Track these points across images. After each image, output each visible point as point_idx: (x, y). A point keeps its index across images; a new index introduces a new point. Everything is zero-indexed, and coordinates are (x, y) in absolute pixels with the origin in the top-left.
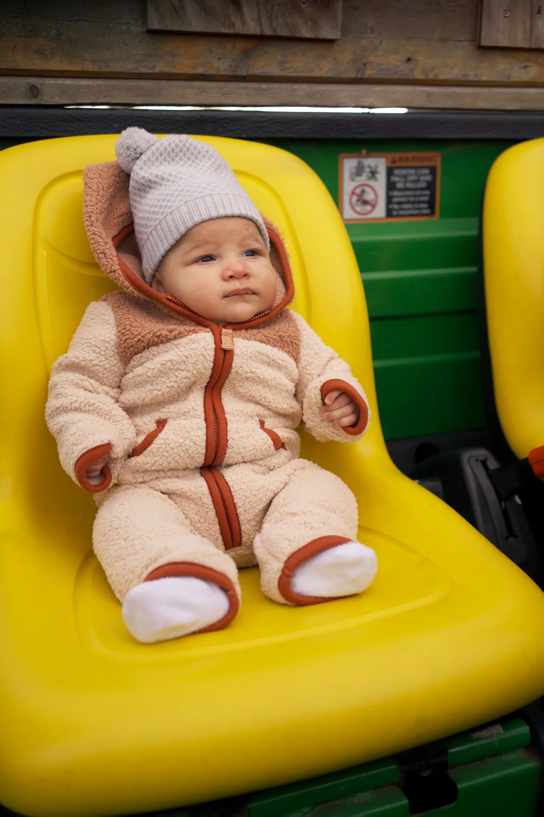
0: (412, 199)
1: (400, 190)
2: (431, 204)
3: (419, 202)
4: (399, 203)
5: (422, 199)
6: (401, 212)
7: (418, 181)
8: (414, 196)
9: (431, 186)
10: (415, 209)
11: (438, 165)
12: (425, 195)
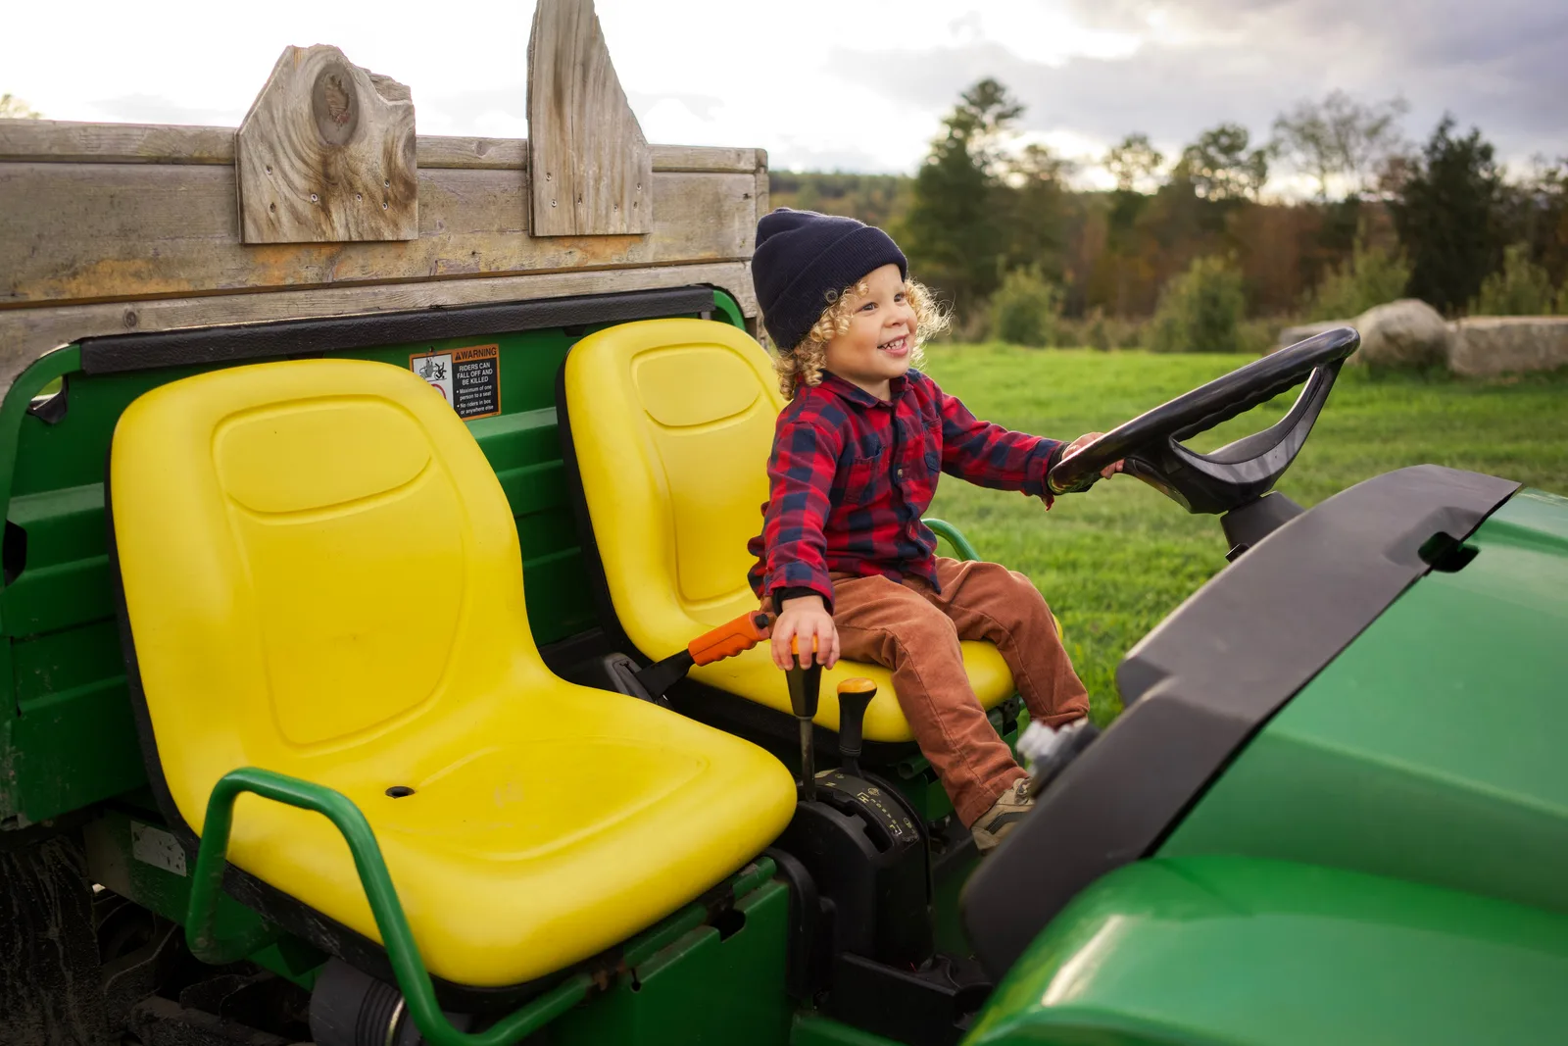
0: (477, 396)
1: (466, 387)
2: (494, 399)
3: (483, 398)
4: (465, 401)
5: (485, 394)
6: (467, 412)
7: (481, 375)
8: (479, 392)
9: (493, 379)
10: (479, 406)
11: (497, 356)
12: (487, 391)
